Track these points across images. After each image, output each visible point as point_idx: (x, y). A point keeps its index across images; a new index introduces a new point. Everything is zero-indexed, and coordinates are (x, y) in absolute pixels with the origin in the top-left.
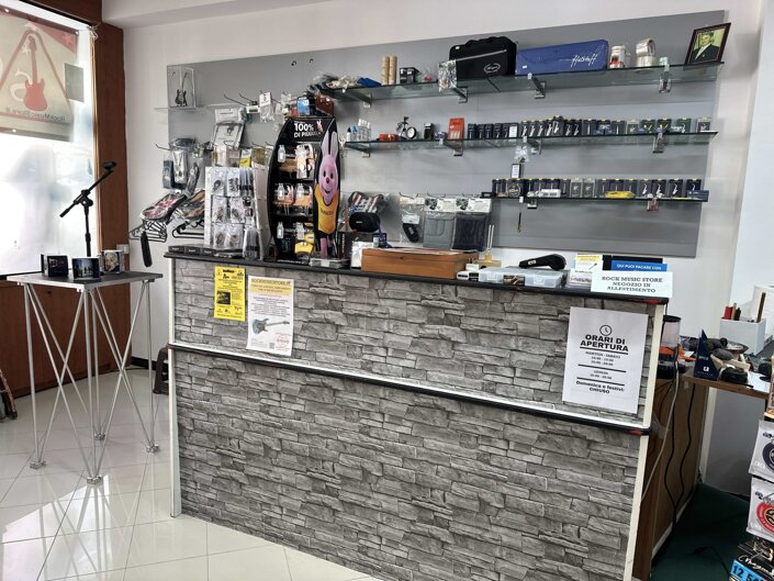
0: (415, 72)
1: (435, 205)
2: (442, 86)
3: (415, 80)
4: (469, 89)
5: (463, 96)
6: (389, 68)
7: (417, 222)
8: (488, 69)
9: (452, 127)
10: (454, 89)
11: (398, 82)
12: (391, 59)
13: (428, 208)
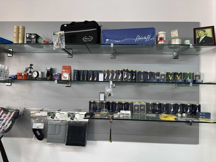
0: (37, 37)
1: (54, 115)
2: (55, 47)
3: (37, 42)
4: (73, 50)
5: (70, 54)
6: (19, 33)
7: (42, 128)
8: (85, 39)
9: (64, 70)
10: (64, 49)
11: (25, 42)
12: (20, 27)
13: (49, 118)
